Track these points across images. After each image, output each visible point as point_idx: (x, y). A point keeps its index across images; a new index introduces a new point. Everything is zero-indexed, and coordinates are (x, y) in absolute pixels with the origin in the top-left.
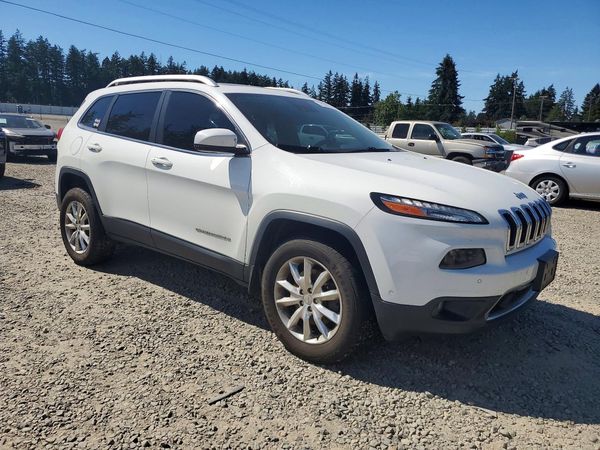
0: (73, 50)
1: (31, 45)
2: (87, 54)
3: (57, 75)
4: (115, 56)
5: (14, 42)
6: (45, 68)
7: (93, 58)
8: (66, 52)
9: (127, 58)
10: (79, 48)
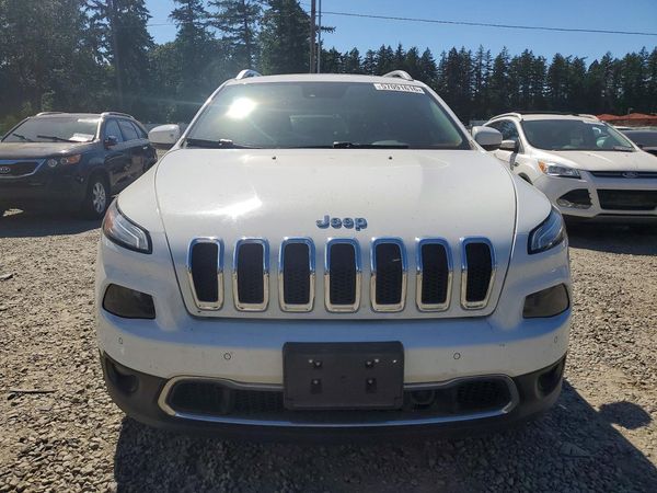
0: (558, 59)
1: (515, 60)
2: (572, 60)
3: (537, 87)
4: (606, 58)
5: (500, 60)
6: (526, 82)
7: (579, 63)
8: (549, 62)
9: (621, 58)
10: (564, 56)
